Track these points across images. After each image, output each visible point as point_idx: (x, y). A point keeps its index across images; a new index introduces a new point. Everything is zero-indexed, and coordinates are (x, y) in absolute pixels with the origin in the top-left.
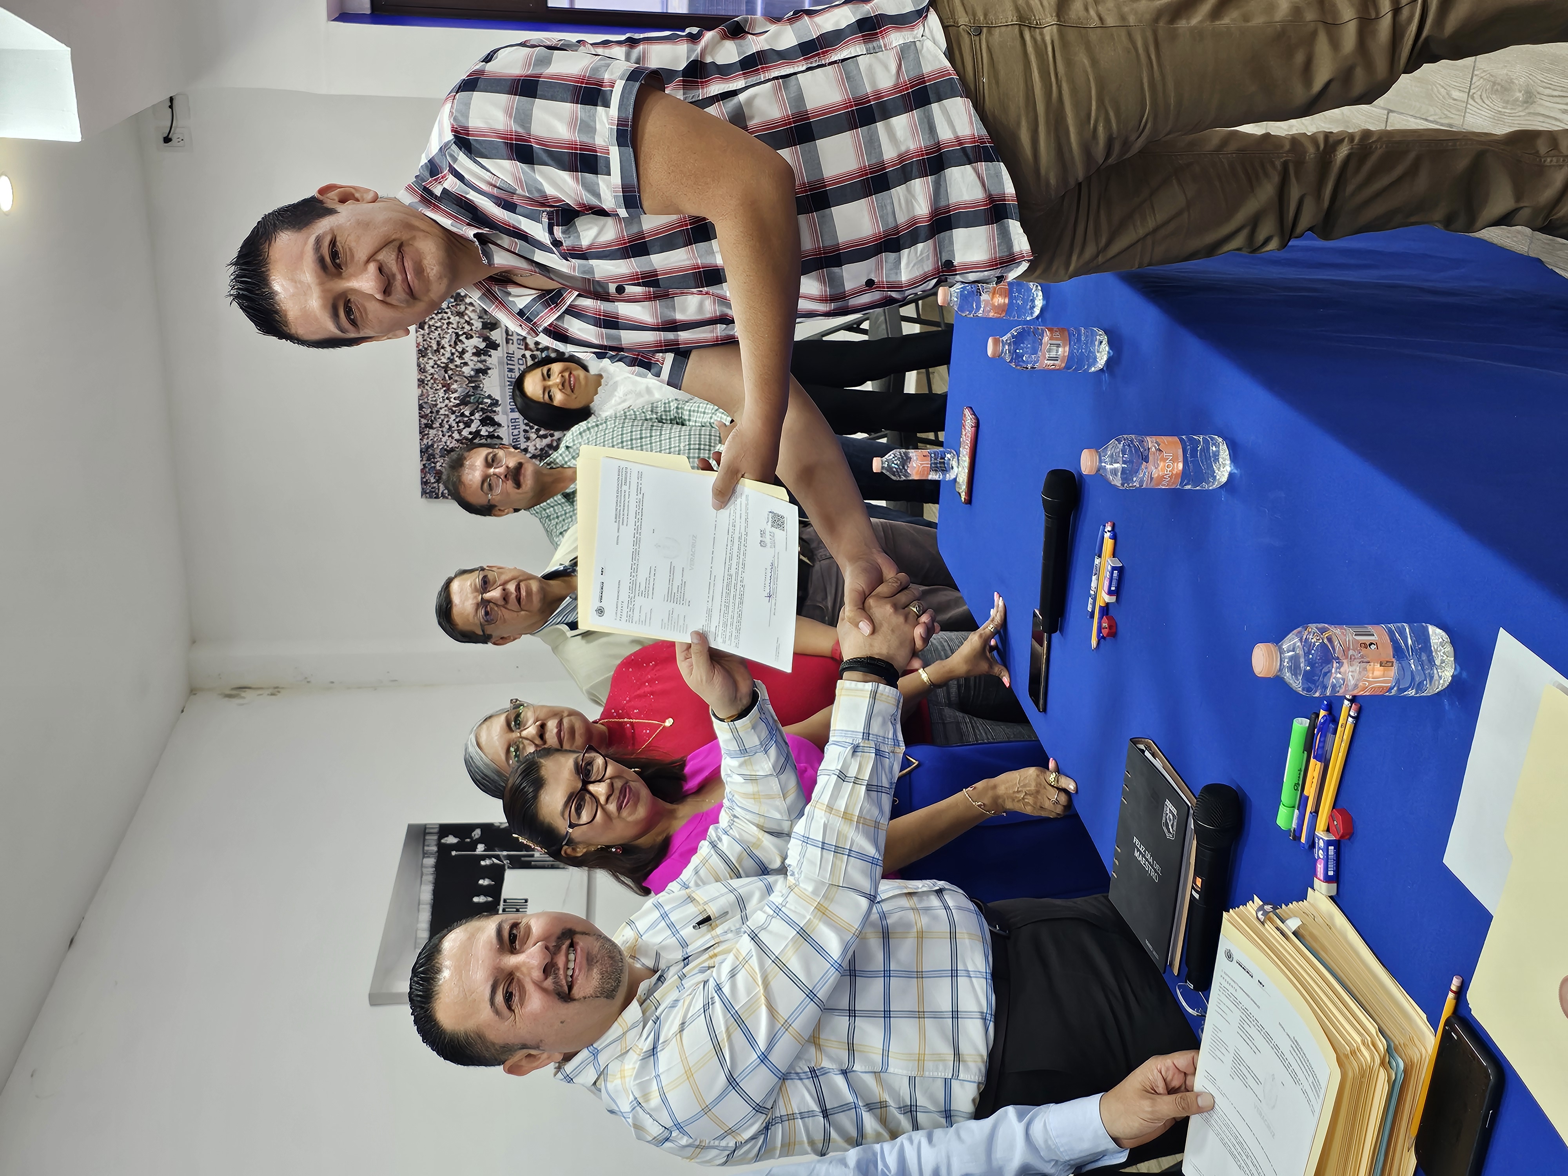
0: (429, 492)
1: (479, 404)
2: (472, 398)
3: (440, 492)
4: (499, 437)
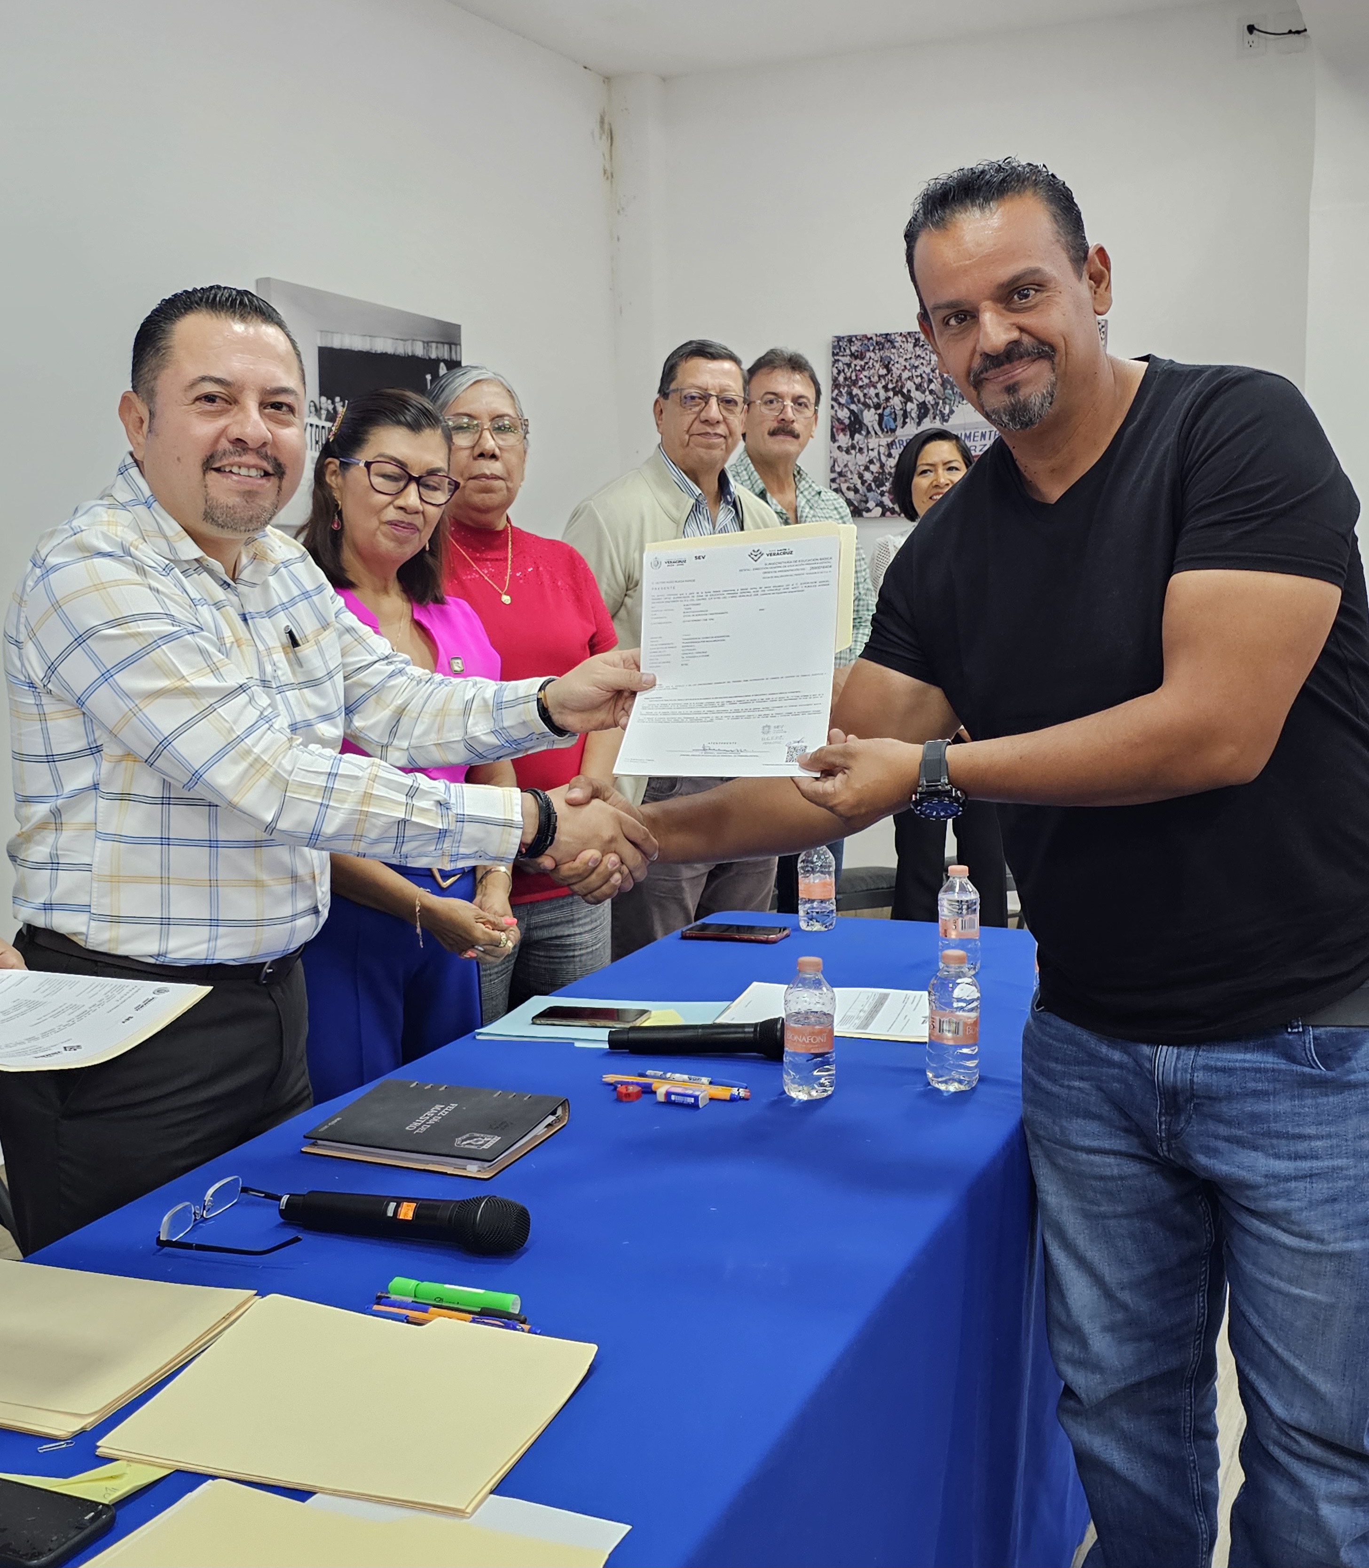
0: (840, 345)
1: (943, 400)
2: (951, 392)
3: (840, 358)
4: (904, 423)
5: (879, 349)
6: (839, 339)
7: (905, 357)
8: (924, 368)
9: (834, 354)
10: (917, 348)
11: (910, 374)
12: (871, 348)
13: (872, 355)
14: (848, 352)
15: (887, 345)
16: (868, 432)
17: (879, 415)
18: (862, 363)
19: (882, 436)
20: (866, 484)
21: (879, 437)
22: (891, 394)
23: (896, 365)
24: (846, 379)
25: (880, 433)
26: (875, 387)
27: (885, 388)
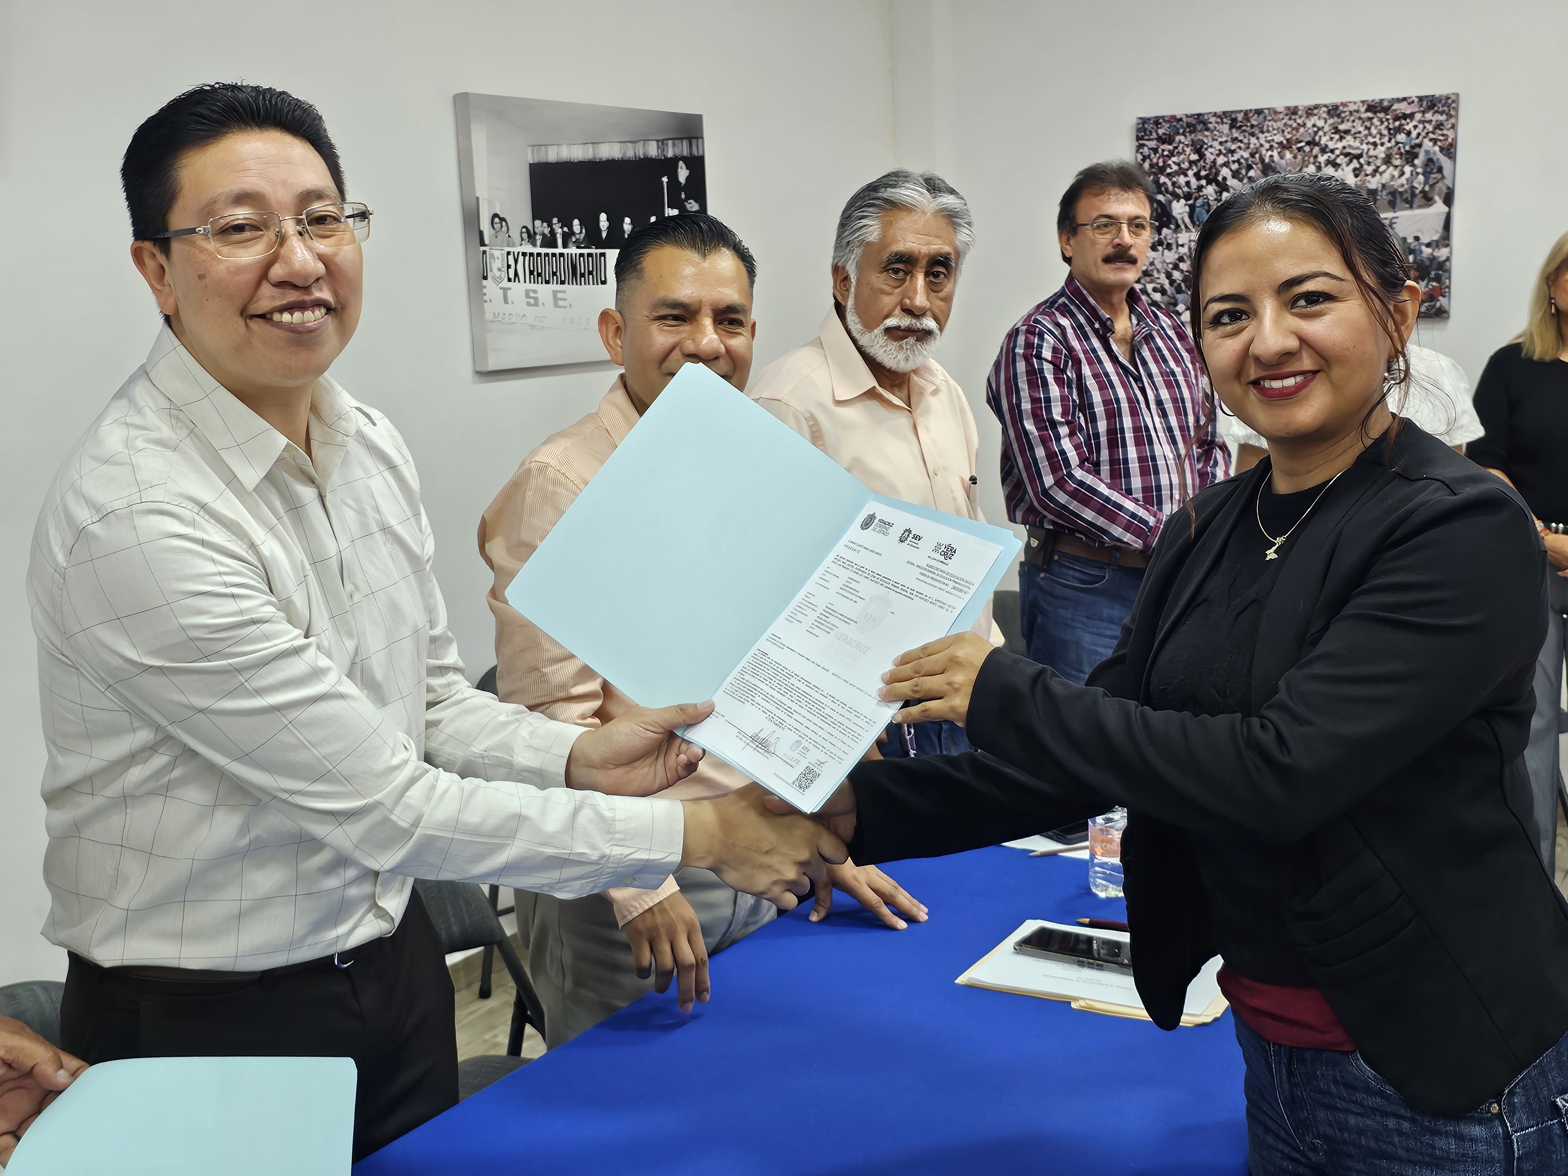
0: (1145, 127)
3: (1146, 142)
5: (1191, 132)
6: (1144, 121)
7: (1220, 140)
8: (1242, 153)
9: (1138, 138)
10: (1234, 130)
11: (1226, 159)
12: (1181, 131)
13: (1182, 138)
14: (1154, 135)
15: (1199, 127)
16: (1178, 226)
17: (1190, 206)
18: (1171, 147)
19: (1193, 230)
20: (1175, 285)
21: (1191, 232)
22: (1203, 182)
23: (1210, 150)
24: (1152, 166)
25: (1190, 226)
26: (1186, 175)
27: (1197, 176)
